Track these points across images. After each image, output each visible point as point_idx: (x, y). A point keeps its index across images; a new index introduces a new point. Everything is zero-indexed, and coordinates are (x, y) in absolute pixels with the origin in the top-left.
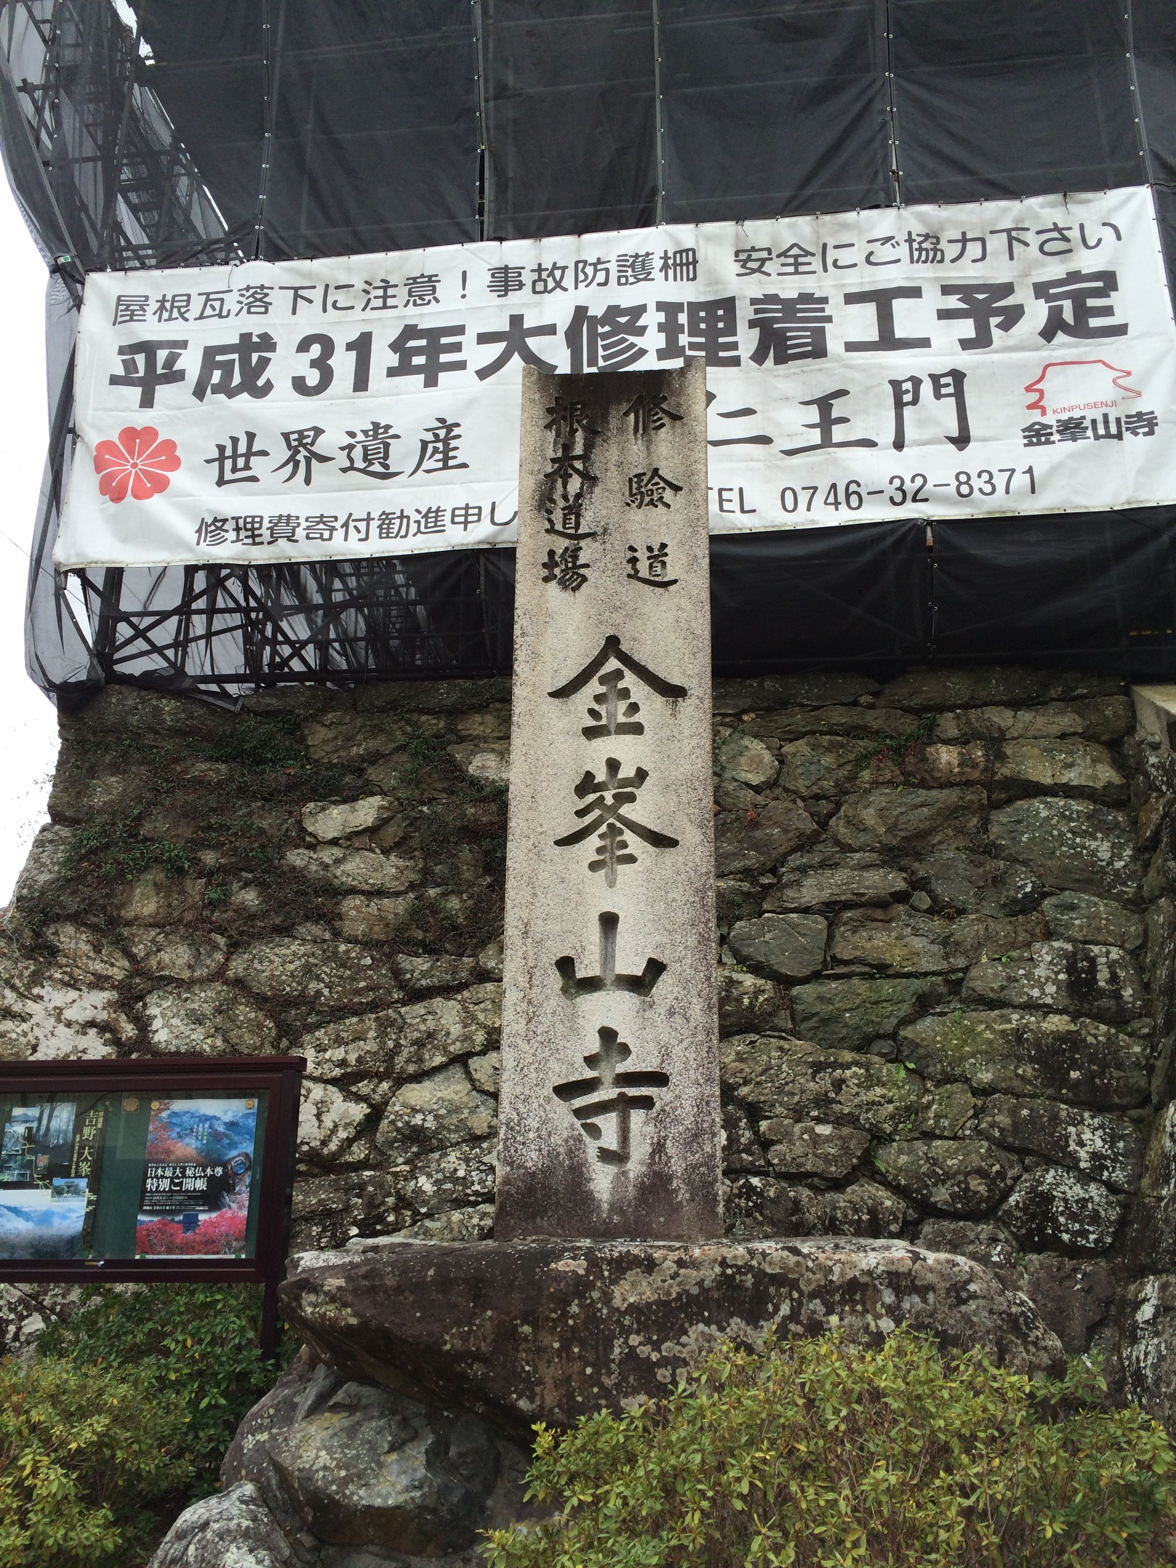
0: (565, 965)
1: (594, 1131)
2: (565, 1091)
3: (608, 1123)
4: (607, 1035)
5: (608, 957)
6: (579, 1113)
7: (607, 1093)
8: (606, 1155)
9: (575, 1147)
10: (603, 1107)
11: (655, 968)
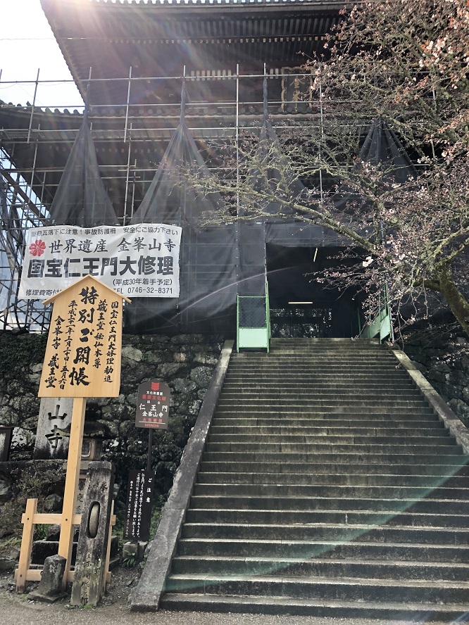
0: (50, 414)
1: (52, 443)
2: (47, 436)
3: (54, 441)
4: (56, 426)
5: (57, 413)
6: (50, 440)
7: (55, 436)
8: (53, 447)
9: (48, 445)
10: (53, 439)
11: (65, 415)
